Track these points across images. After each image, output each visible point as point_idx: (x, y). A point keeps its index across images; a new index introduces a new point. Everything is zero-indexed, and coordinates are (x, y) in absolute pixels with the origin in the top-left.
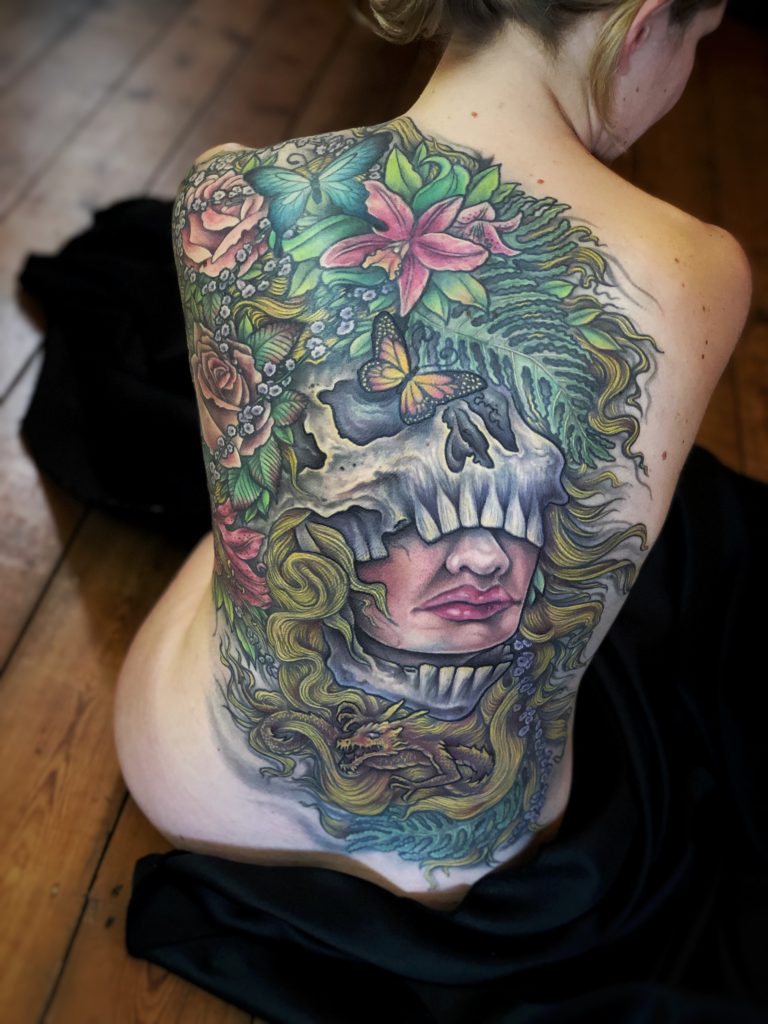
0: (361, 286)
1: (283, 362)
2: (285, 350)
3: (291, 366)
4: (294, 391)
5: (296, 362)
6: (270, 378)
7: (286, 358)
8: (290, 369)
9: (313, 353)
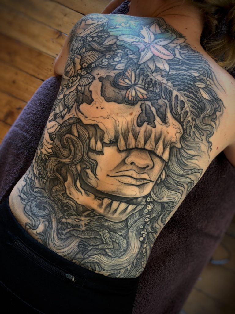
0: (129, 49)
1: (91, 64)
2: (94, 60)
3: (93, 66)
4: (91, 74)
5: (96, 65)
6: (83, 68)
7: (92, 63)
8: (92, 67)
9: (103, 64)
